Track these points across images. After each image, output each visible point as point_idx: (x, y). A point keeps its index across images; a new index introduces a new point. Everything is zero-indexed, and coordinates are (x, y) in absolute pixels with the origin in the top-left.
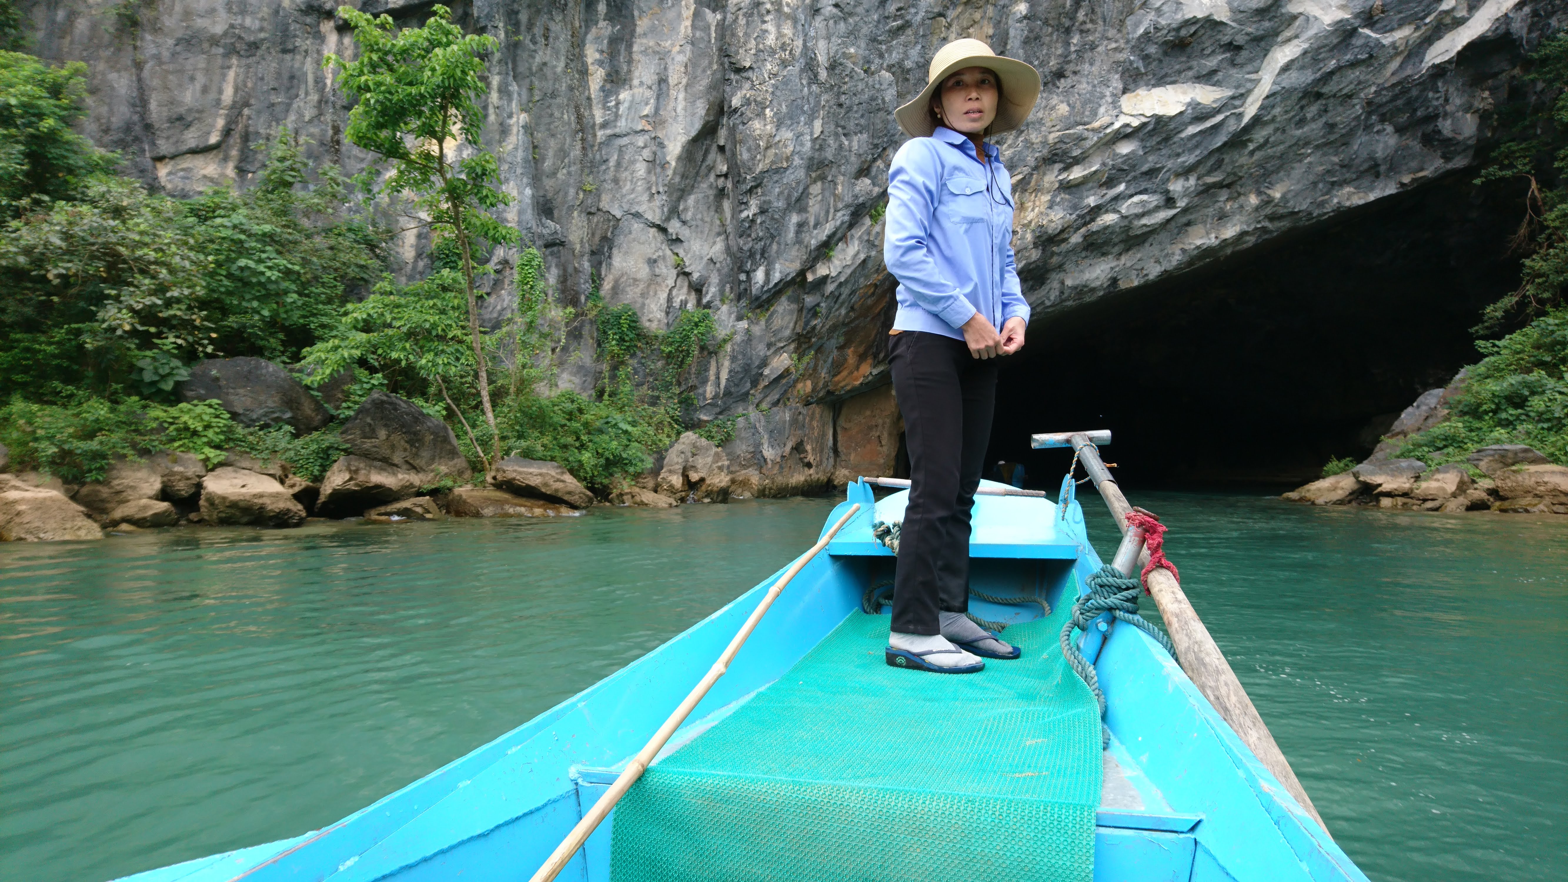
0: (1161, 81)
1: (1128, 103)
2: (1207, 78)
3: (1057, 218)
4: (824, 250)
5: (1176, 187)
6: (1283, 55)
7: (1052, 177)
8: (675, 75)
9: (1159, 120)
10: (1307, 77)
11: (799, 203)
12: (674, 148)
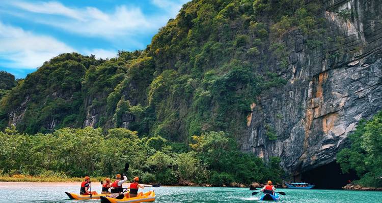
0: (327, 144)
1: (323, 147)
2: (332, 143)
3: (317, 158)
4: (294, 163)
5: (330, 154)
6: (340, 141)
7: (316, 155)
8: (280, 149)
9: (327, 149)
10: (344, 143)
11: (291, 159)
12: (280, 155)
